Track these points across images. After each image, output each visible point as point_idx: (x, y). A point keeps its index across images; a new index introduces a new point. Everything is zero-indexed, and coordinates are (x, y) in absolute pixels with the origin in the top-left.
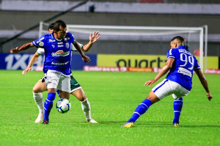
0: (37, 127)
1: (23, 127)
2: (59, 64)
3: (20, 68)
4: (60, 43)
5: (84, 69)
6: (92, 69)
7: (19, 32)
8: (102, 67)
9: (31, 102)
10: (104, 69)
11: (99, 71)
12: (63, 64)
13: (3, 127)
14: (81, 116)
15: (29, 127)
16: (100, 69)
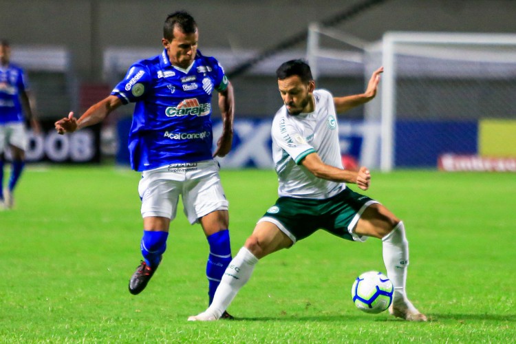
0: (302, 338)
1: (263, 336)
2: (184, 136)
3: (251, 164)
4: (189, 79)
5: (441, 165)
6: (465, 163)
7: (246, 55)
8: (494, 159)
9: (284, 264)
10: (501, 166)
11: (486, 172)
12: (196, 136)
13: (203, 337)
14: (433, 303)
15: (279, 336)
16: (488, 165)
